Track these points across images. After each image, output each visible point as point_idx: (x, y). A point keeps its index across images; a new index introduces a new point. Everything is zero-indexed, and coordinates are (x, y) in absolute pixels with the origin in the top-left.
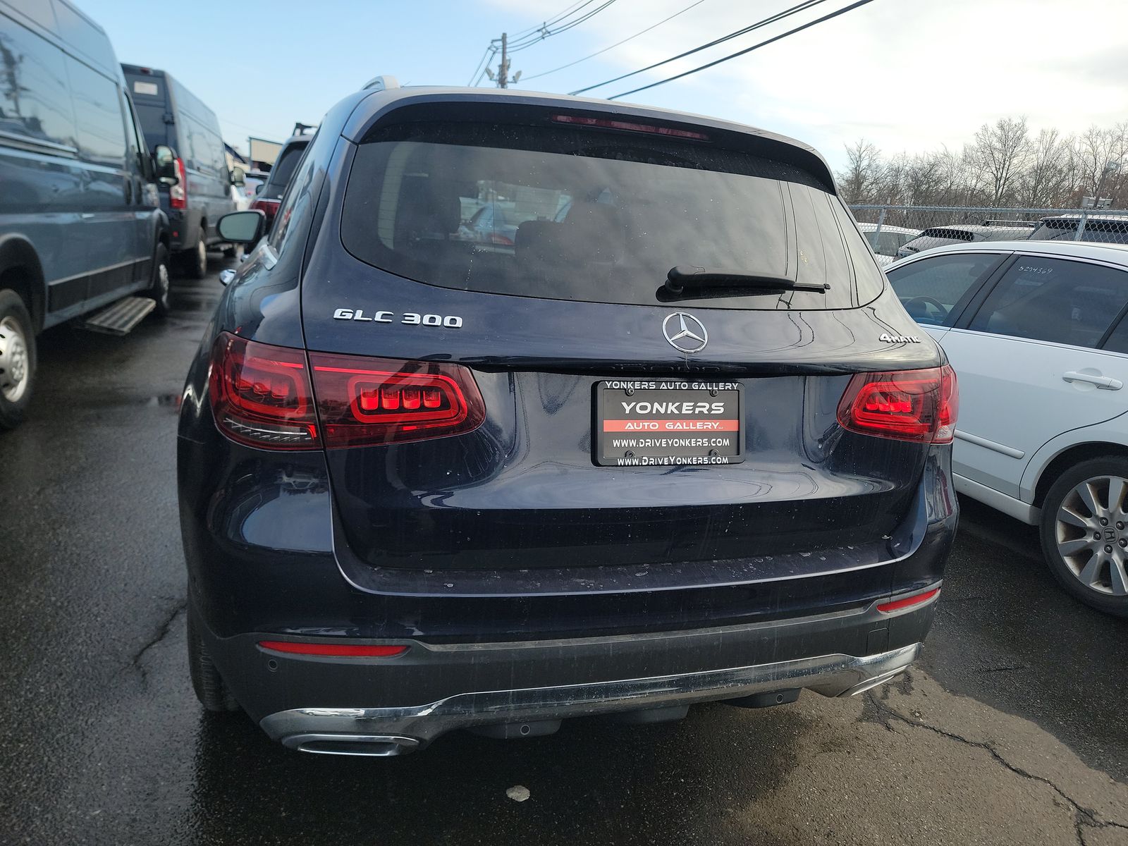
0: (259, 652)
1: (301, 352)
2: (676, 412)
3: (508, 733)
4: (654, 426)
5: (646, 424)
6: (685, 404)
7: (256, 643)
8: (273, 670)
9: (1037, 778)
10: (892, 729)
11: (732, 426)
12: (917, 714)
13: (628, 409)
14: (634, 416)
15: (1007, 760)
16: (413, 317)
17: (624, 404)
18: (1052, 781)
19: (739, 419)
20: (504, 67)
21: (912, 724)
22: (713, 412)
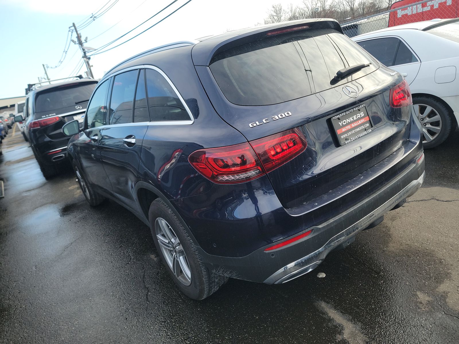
0: (266, 253)
1: (247, 143)
2: (353, 120)
3: (344, 246)
4: (349, 127)
5: (347, 127)
6: (354, 116)
7: (264, 250)
8: (274, 257)
9: (453, 201)
11: (367, 119)
13: (341, 124)
14: (343, 126)
15: (442, 199)
16: (275, 117)
17: (339, 123)
18: (458, 199)
19: (368, 116)
20: (79, 37)
21: (408, 202)
22: (362, 116)
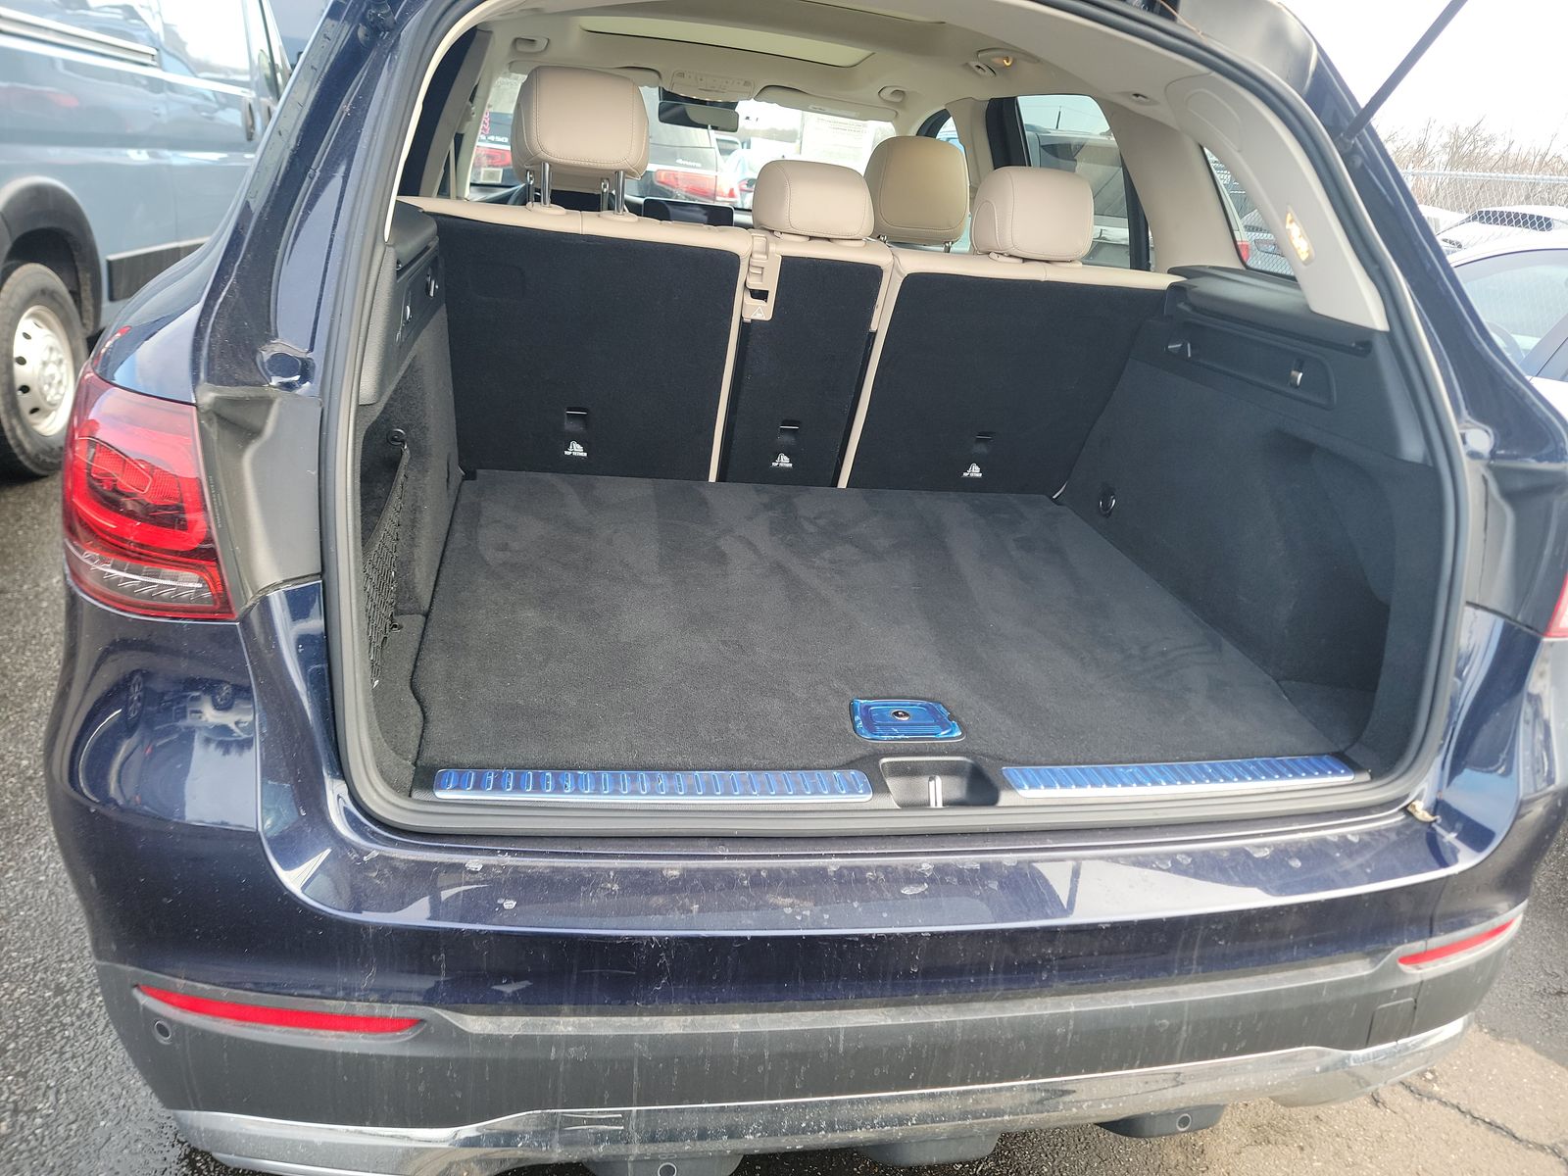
0: (136, 1002)
7: (135, 986)
8: (164, 1040)
10: (1383, 1104)
12: (1429, 1076)
21: (1419, 1094)
